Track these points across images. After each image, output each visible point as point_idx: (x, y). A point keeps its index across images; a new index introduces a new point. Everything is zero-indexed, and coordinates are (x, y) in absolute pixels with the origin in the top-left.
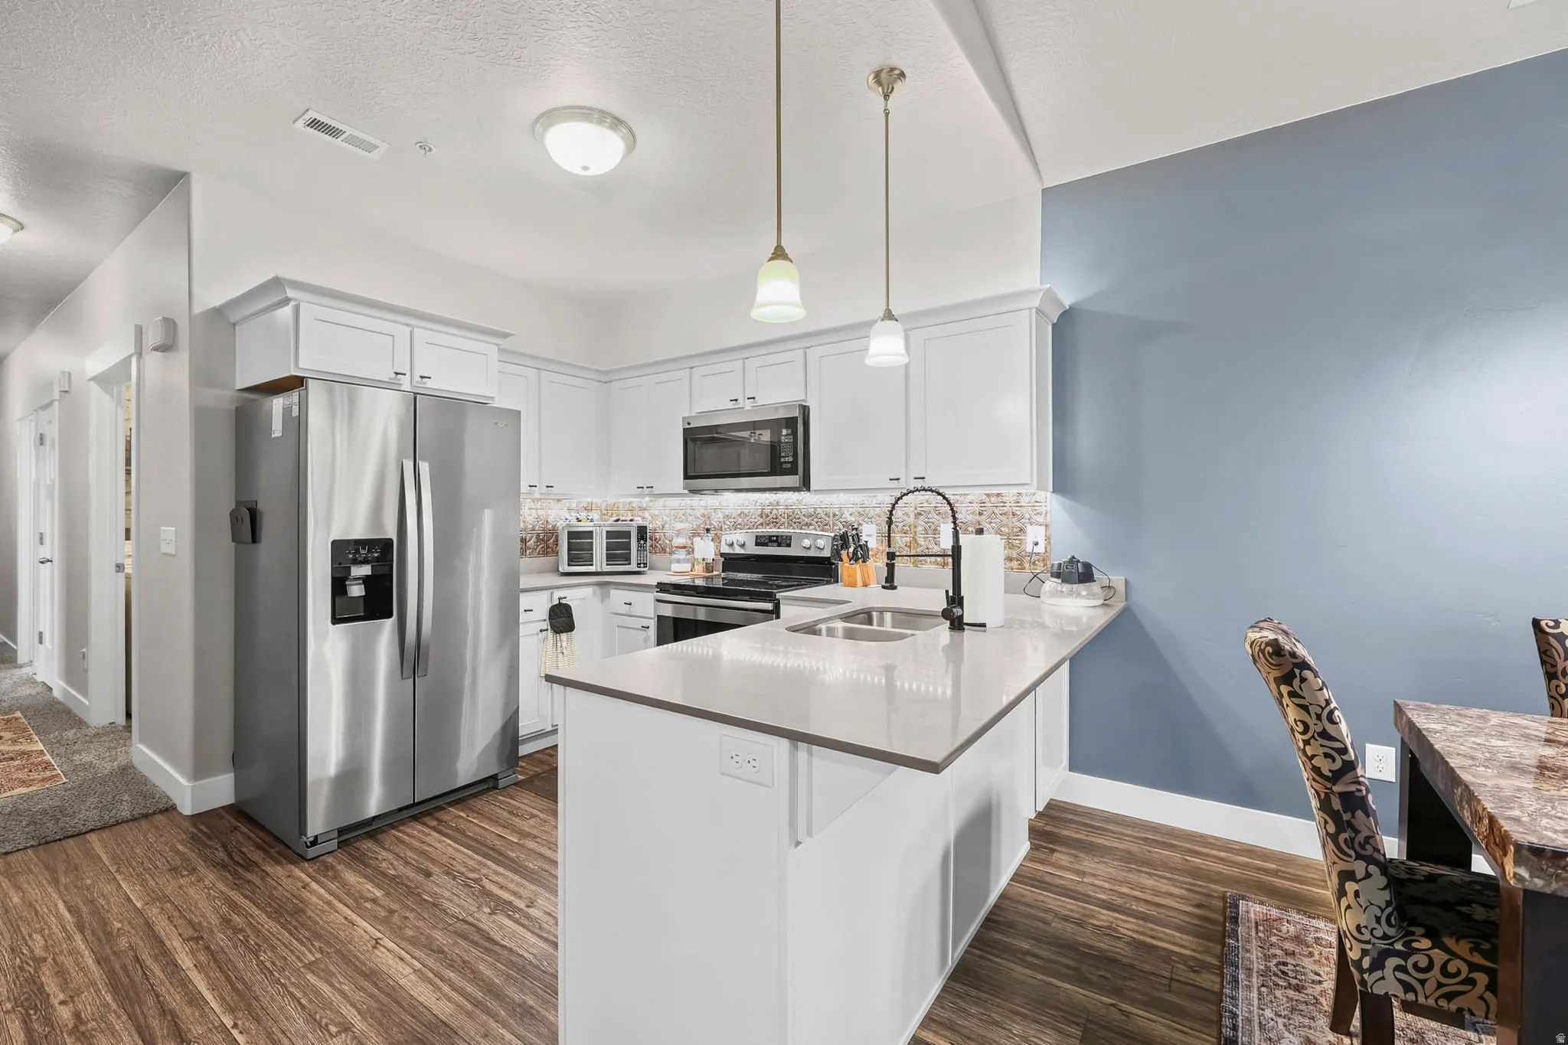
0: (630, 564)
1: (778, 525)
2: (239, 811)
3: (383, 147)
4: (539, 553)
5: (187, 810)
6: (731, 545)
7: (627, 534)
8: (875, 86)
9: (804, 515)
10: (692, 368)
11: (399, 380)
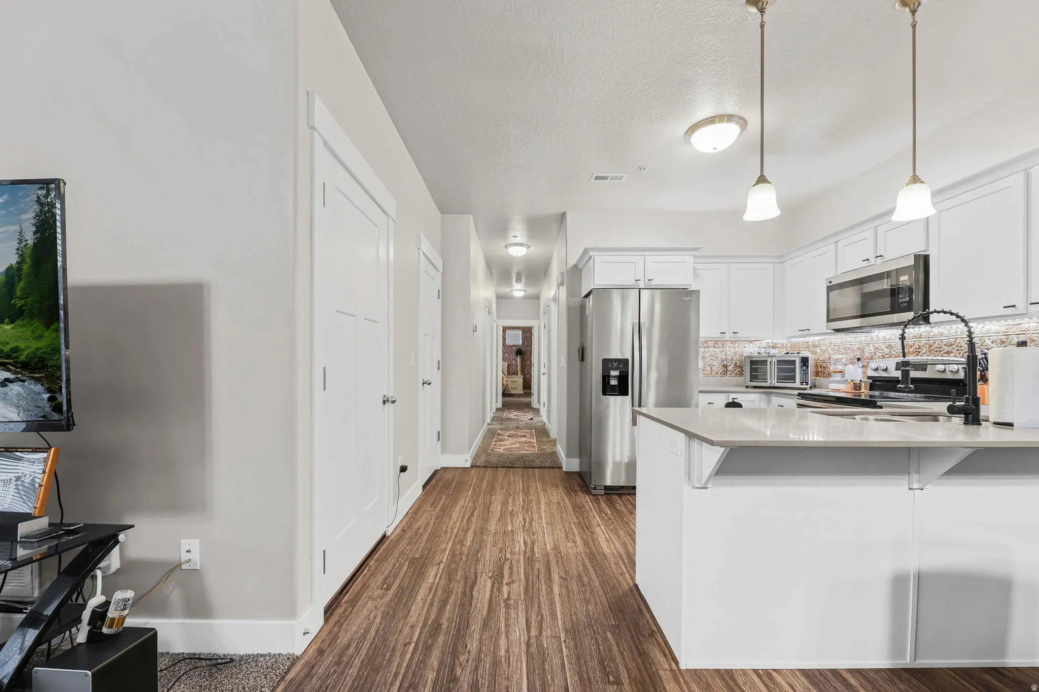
0: (795, 382)
1: (920, 354)
2: (580, 475)
3: (625, 175)
4: (736, 374)
5: (564, 469)
6: (876, 369)
7: (794, 362)
8: (902, 9)
9: (945, 345)
10: (837, 242)
11: (638, 283)
